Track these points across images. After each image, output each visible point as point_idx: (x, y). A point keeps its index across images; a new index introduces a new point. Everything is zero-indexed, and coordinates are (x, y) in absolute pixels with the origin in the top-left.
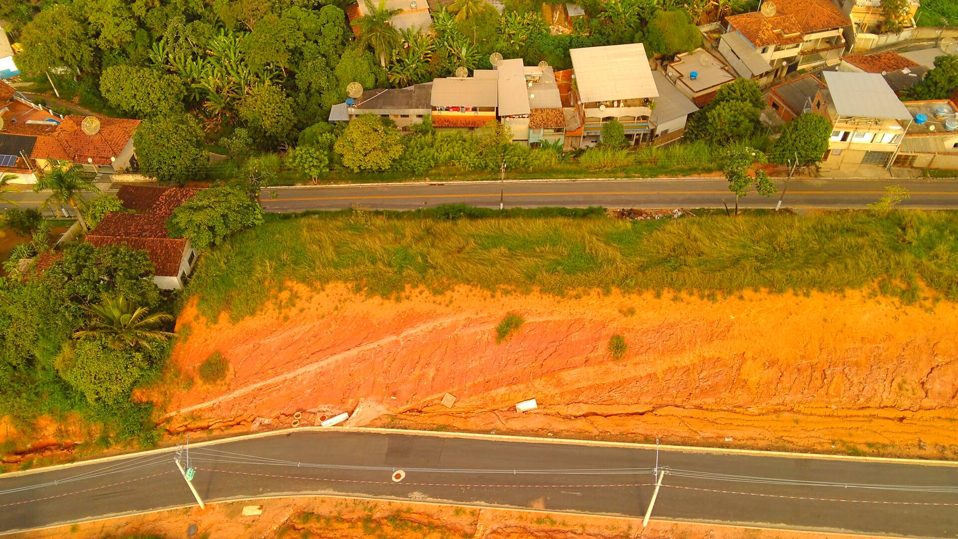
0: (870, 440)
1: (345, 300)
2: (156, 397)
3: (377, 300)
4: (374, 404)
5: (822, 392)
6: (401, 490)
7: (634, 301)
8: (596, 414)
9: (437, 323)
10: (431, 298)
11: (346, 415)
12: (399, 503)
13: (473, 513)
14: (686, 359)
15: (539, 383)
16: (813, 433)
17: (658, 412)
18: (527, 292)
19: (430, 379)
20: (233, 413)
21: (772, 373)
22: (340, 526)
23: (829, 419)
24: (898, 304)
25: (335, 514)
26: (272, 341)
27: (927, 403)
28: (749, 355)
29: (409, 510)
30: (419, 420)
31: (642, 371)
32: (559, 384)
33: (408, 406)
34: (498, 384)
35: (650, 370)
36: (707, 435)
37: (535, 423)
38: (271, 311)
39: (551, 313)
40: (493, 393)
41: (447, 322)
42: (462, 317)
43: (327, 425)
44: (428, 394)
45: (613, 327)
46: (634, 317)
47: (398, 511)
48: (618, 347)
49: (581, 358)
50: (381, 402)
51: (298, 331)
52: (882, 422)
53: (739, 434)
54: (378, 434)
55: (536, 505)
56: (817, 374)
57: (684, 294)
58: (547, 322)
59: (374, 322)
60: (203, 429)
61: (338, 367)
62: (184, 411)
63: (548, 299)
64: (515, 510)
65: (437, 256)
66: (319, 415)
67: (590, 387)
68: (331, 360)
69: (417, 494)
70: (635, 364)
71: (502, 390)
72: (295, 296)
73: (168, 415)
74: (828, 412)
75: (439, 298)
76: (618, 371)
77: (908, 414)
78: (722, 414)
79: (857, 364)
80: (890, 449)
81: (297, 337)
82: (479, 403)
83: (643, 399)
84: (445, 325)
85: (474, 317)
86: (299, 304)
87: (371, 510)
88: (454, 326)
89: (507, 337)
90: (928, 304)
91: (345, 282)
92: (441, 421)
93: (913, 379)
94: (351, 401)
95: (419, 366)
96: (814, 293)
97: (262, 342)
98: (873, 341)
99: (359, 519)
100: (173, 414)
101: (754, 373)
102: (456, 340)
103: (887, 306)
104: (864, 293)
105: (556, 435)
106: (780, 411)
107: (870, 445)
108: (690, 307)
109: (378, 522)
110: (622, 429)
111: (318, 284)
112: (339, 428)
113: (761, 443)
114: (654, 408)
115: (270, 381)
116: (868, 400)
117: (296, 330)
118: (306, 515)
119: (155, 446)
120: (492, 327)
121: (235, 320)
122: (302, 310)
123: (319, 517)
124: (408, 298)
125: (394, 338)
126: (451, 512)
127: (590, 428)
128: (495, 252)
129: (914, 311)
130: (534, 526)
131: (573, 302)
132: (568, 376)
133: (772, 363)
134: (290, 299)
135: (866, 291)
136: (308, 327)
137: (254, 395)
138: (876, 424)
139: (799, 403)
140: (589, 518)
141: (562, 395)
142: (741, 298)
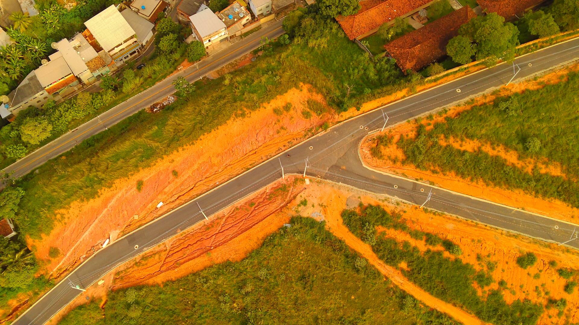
0: (250, 163)
1: (81, 207)
2: (42, 272)
3: (92, 200)
4: (114, 232)
5: (234, 156)
6: (140, 250)
7: (172, 157)
8: (180, 196)
9: (117, 197)
10: (109, 190)
11: (108, 240)
12: (141, 254)
13: (163, 244)
14: (196, 167)
15: (159, 197)
16: (237, 169)
17: (196, 186)
18: (139, 171)
19: (126, 214)
20: (71, 261)
21: (220, 158)
22: (129, 270)
23: (239, 163)
24: (241, 119)
25: (126, 268)
26: (67, 233)
27: (260, 144)
28: (211, 156)
29: (146, 254)
30: (131, 228)
31: (186, 177)
32: (165, 193)
33: (125, 226)
34: (148, 204)
35: (188, 176)
36: (212, 185)
37: (165, 209)
38: (58, 224)
39: (150, 174)
40: (148, 207)
41: (120, 195)
42: (123, 190)
43: (105, 246)
44: (129, 219)
45: (171, 169)
46: (175, 162)
47: (143, 256)
48: (175, 173)
49: (167, 183)
50: (116, 229)
51: (73, 225)
52: (251, 156)
53: (219, 180)
54: (122, 239)
55: (178, 232)
56: (231, 152)
57: (185, 147)
58: (150, 177)
59: (96, 208)
60: (65, 271)
61: (95, 228)
62: (55, 270)
63: (146, 170)
64: (174, 236)
65: (101, 175)
66: (100, 245)
67: (174, 190)
68: (91, 227)
69: (145, 249)
70: (183, 176)
71: (150, 205)
72: (62, 216)
73: (50, 274)
74: (238, 160)
75: (112, 189)
76: (179, 181)
77: (256, 150)
78: (213, 176)
79: (239, 144)
80: (255, 163)
81: (74, 227)
82: (146, 212)
83: (191, 184)
84: (120, 196)
85: (127, 188)
86: (66, 216)
87: (135, 261)
88: (123, 195)
89: (141, 189)
90: (249, 115)
91: (76, 200)
92: (138, 224)
93: (253, 140)
94: (106, 235)
95: (120, 213)
96: (219, 127)
97: (63, 235)
98: (240, 134)
99: (133, 265)
100: (52, 273)
101: (215, 160)
102: (126, 198)
103: (239, 121)
104: (232, 120)
105: (173, 209)
106: (227, 167)
107: (250, 165)
108: (188, 150)
109: (139, 262)
110: (190, 196)
111: (67, 206)
112: (109, 245)
113: (226, 180)
114: (195, 185)
115: (76, 245)
116: (246, 151)
117: (72, 226)
118: (118, 273)
119: (55, 285)
120: (135, 188)
121: (48, 234)
122: (69, 218)
123: (122, 272)
124: (102, 194)
125: (106, 209)
126: (157, 247)
127: (181, 201)
128: (119, 163)
129: (246, 119)
130: (181, 237)
131: (154, 167)
132: (166, 190)
133: (218, 155)
134: (62, 217)
135: (232, 119)
136: (75, 222)
137: (74, 251)
138: (251, 158)
139: (231, 161)
140: (193, 226)
141: (168, 196)
142: (201, 140)
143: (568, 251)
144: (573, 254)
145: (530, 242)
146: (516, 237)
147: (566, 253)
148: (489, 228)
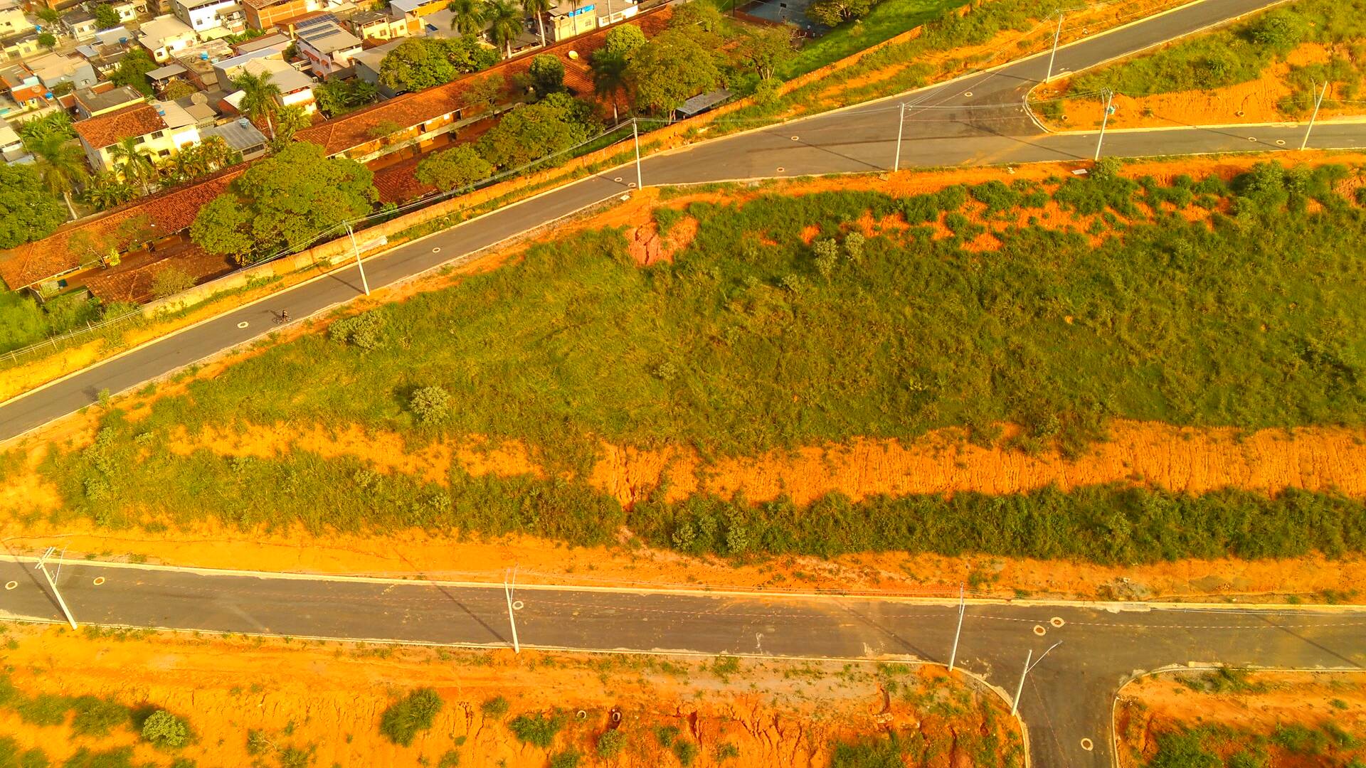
143: (547, 661)
144: (563, 667)
145: (428, 661)
146: (383, 654)
147: (542, 669)
148: (300, 646)
